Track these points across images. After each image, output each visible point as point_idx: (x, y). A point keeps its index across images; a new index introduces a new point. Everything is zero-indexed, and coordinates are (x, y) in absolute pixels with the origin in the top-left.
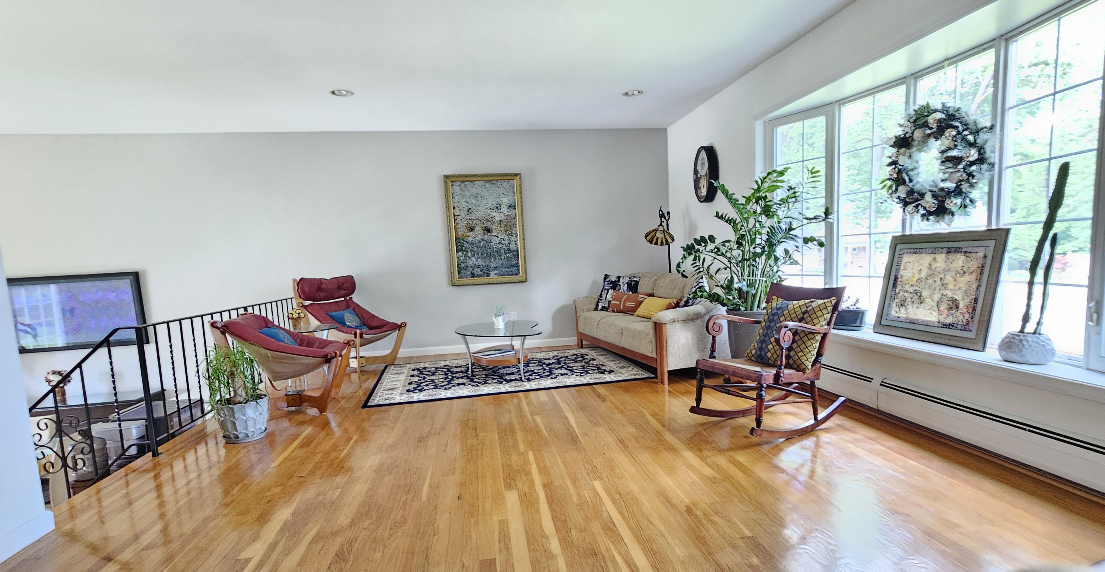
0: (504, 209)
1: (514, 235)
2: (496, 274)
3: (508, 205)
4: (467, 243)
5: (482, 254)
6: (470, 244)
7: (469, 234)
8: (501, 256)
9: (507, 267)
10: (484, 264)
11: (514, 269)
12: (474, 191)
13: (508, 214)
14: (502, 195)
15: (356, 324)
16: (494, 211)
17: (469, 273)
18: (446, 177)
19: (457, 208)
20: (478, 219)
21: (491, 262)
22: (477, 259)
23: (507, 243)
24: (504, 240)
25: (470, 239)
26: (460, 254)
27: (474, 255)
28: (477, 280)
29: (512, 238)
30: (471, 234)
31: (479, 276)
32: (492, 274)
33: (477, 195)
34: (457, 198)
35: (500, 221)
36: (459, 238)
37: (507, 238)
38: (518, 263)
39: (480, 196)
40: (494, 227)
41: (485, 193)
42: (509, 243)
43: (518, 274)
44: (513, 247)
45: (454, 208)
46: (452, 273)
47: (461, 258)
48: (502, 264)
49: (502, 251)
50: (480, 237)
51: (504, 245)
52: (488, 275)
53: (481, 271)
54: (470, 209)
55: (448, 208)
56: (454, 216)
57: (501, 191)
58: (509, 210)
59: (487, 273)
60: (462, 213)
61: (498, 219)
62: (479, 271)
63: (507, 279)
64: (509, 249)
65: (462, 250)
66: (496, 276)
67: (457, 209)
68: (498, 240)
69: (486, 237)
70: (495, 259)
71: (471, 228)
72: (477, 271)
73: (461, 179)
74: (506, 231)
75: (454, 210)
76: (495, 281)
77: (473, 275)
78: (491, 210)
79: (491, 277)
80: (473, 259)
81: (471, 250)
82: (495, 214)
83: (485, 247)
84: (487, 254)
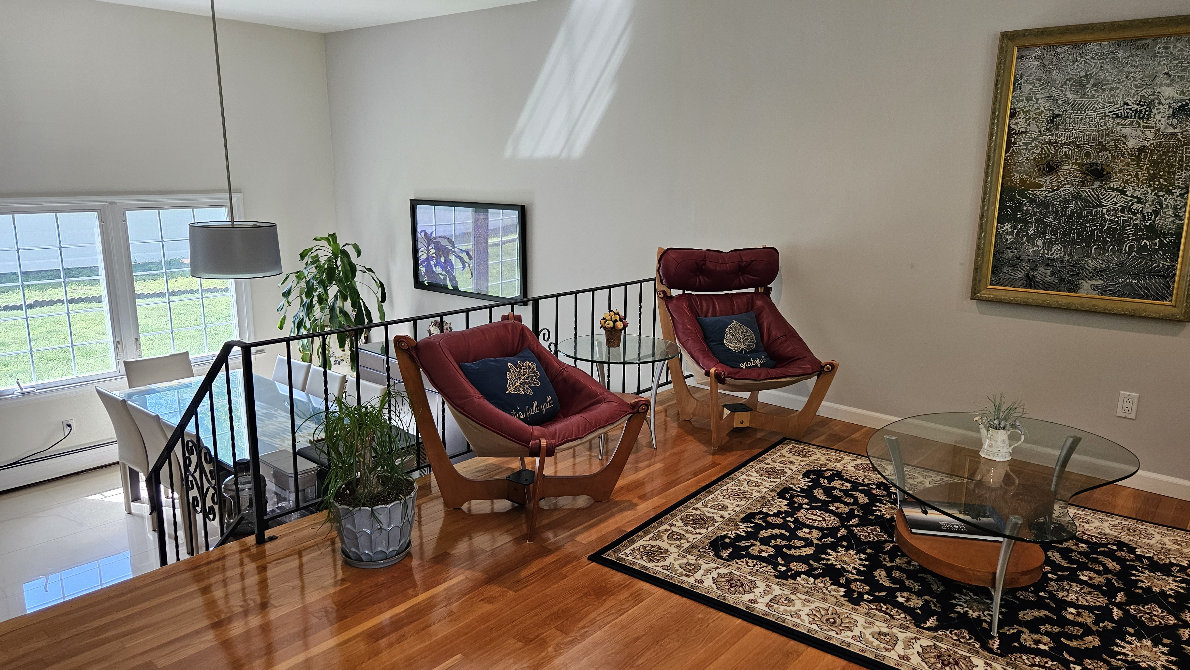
0: (1158, 117)
1: (1178, 192)
2: (1095, 288)
3: (1176, 106)
4: (1032, 201)
5: (1066, 233)
6: (1038, 206)
7: (1041, 180)
8: (1121, 243)
9: (1134, 276)
10: (1067, 258)
11: (1155, 283)
12: (1078, 69)
13: (1170, 130)
14: (1162, 79)
15: (742, 347)
16: (1128, 121)
17: (1021, 274)
18: (1008, 37)
19: (1022, 115)
20: (1074, 143)
21: (1089, 255)
22: (1049, 245)
23: (1148, 209)
24: (1139, 201)
25: (1041, 193)
26: (1008, 226)
27: (1044, 233)
28: (1037, 294)
29: (1170, 200)
30: (1047, 181)
31: (1047, 286)
32: (1086, 285)
33: (1085, 81)
34: (1027, 88)
35: (1142, 149)
36: (1012, 189)
37: (1151, 197)
38: (1173, 268)
39: (1092, 81)
40: (1117, 166)
41: (1109, 74)
42: (1156, 213)
43: (1164, 298)
44: (1166, 221)
45: (1013, 115)
46: (977, 269)
47: (1008, 237)
48: (1122, 264)
49: (1129, 230)
50: (1069, 189)
51: (1139, 216)
52: (1073, 288)
53: (1053, 274)
54: (1058, 115)
55: (996, 116)
56: (1010, 135)
57: (1162, 65)
58: (1175, 121)
59: (1070, 282)
60: (1033, 127)
61: (1132, 143)
62: (1049, 272)
63: (1128, 306)
64: (1151, 228)
65: (1013, 219)
66: (1094, 294)
67: (1020, 119)
68: (1121, 201)
69: (1087, 192)
70: (1103, 249)
71: (1048, 165)
72: (1043, 273)
73: (1048, 40)
74: (1153, 178)
75: (1013, 121)
76: (1088, 304)
77: (1030, 282)
78: (1118, 120)
79: (1081, 293)
80: (1040, 243)
81: (1037, 220)
82: (1126, 131)
83: (1080, 216)
84: (1080, 234)
